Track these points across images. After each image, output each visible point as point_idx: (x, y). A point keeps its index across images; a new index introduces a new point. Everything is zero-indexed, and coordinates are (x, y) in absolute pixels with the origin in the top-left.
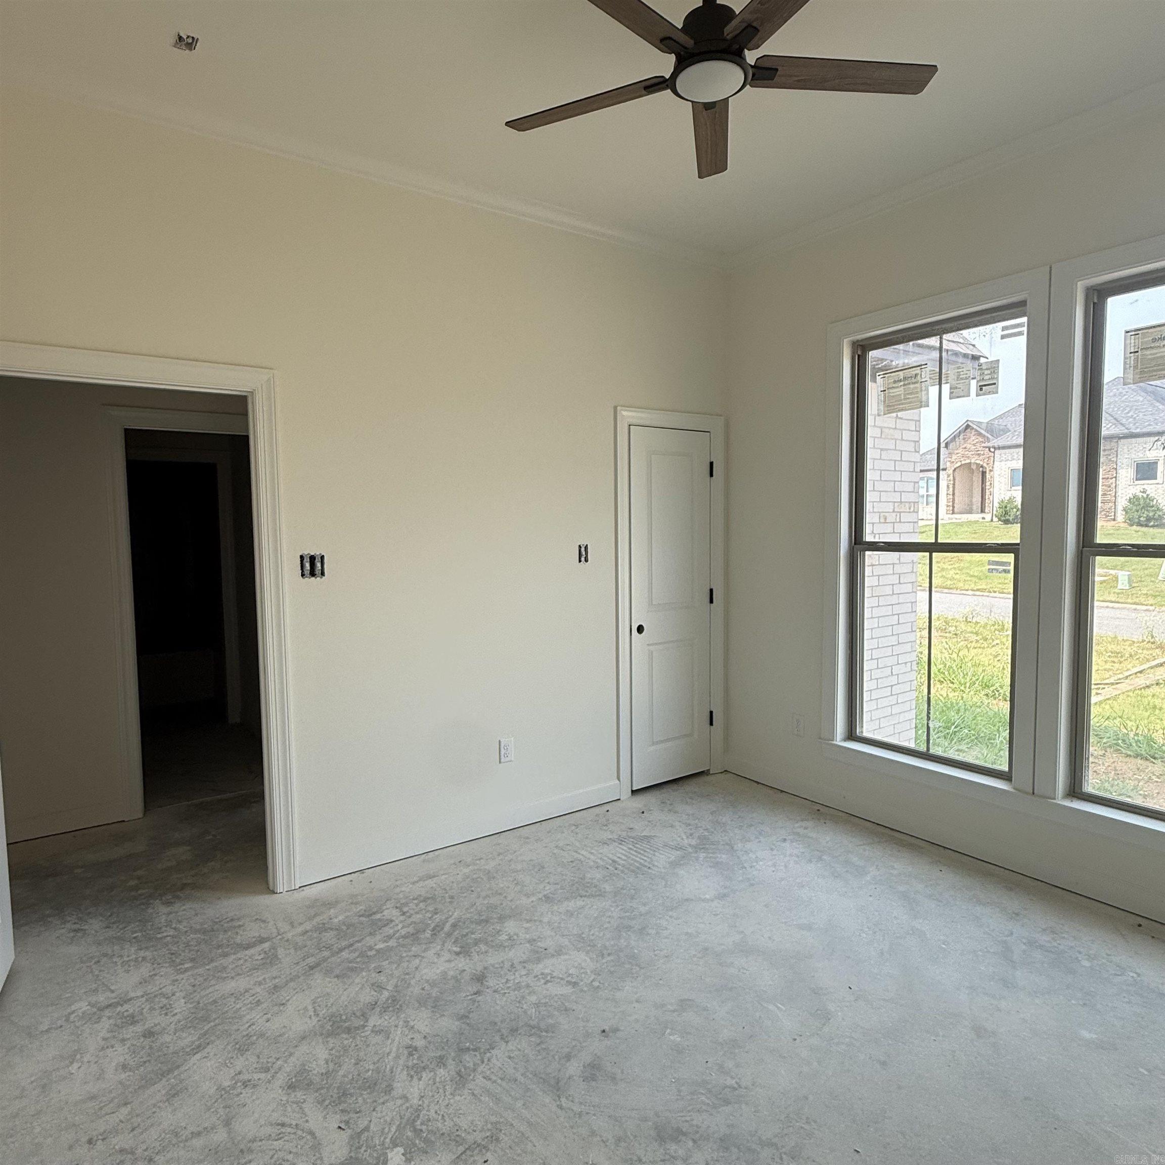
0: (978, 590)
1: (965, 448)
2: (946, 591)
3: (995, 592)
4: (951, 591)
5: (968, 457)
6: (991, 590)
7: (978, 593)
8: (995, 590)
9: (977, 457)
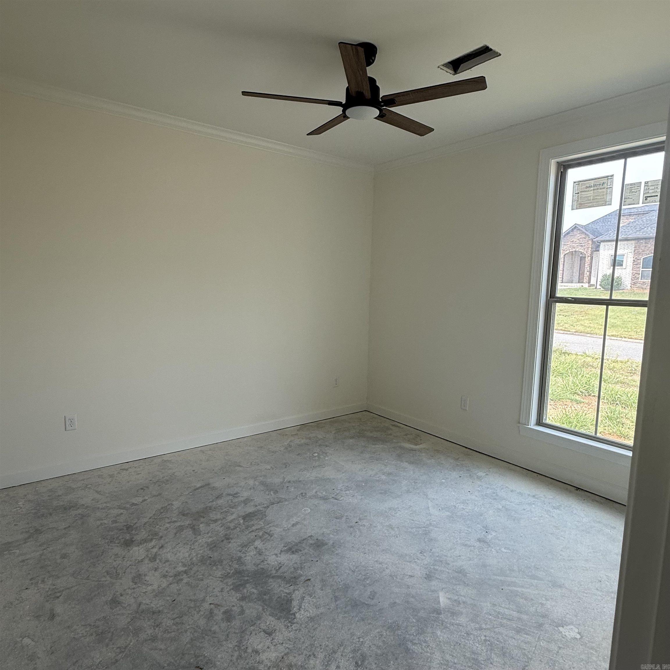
0: (612, 336)
1: (573, 241)
2: (589, 335)
3: (625, 338)
4: (592, 336)
5: (574, 248)
6: (622, 336)
7: (613, 338)
8: (625, 336)
9: (580, 247)
